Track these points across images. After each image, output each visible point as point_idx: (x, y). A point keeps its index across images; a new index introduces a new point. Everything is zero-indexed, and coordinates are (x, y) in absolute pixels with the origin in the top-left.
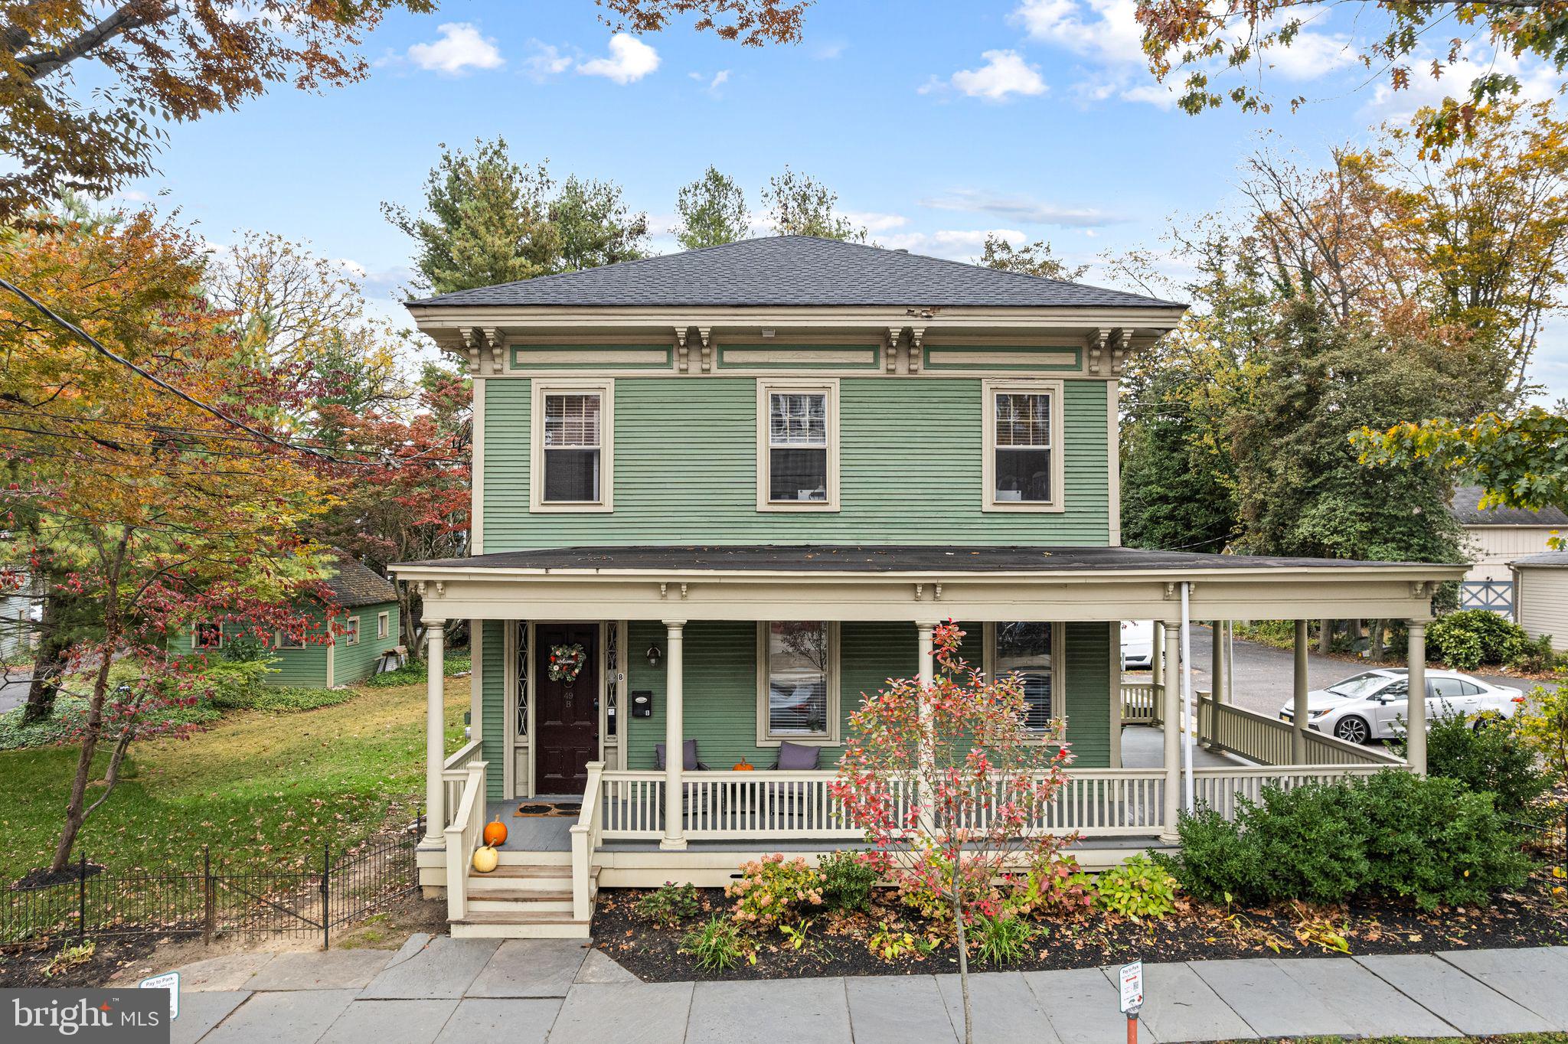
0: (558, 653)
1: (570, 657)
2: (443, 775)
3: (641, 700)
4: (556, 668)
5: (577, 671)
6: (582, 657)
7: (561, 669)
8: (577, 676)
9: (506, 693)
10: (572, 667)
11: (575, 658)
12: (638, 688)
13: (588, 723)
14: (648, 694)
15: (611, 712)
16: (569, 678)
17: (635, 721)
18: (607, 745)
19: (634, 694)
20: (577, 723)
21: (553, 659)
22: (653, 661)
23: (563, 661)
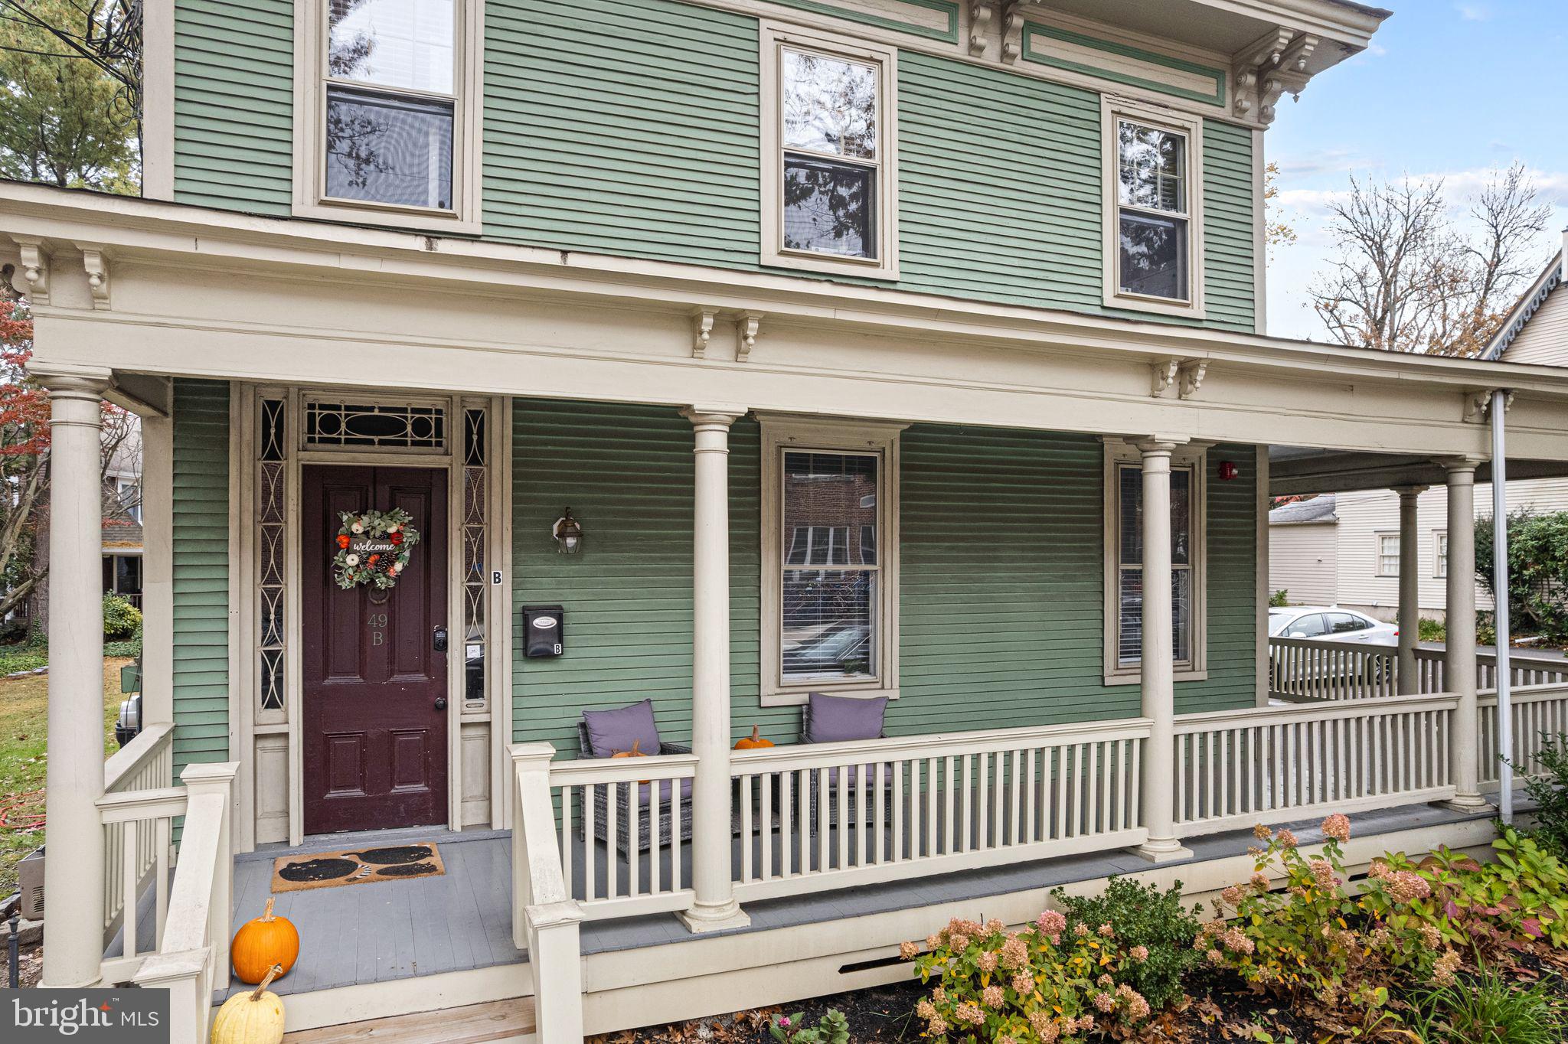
0: (357, 528)
1: (386, 537)
2: (101, 808)
3: (544, 622)
4: (352, 560)
5: (398, 567)
6: (411, 537)
7: (363, 561)
8: (398, 578)
9: (233, 617)
10: (385, 561)
11: (396, 538)
12: (532, 598)
13: (421, 677)
14: (558, 613)
15: (474, 652)
16: (381, 582)
17: (529, 667)
18: (468, 719)
19: (525, 616)
20: (397, 678)
21: (343, 541)
22: (571, 541)
23: (368, 546)
